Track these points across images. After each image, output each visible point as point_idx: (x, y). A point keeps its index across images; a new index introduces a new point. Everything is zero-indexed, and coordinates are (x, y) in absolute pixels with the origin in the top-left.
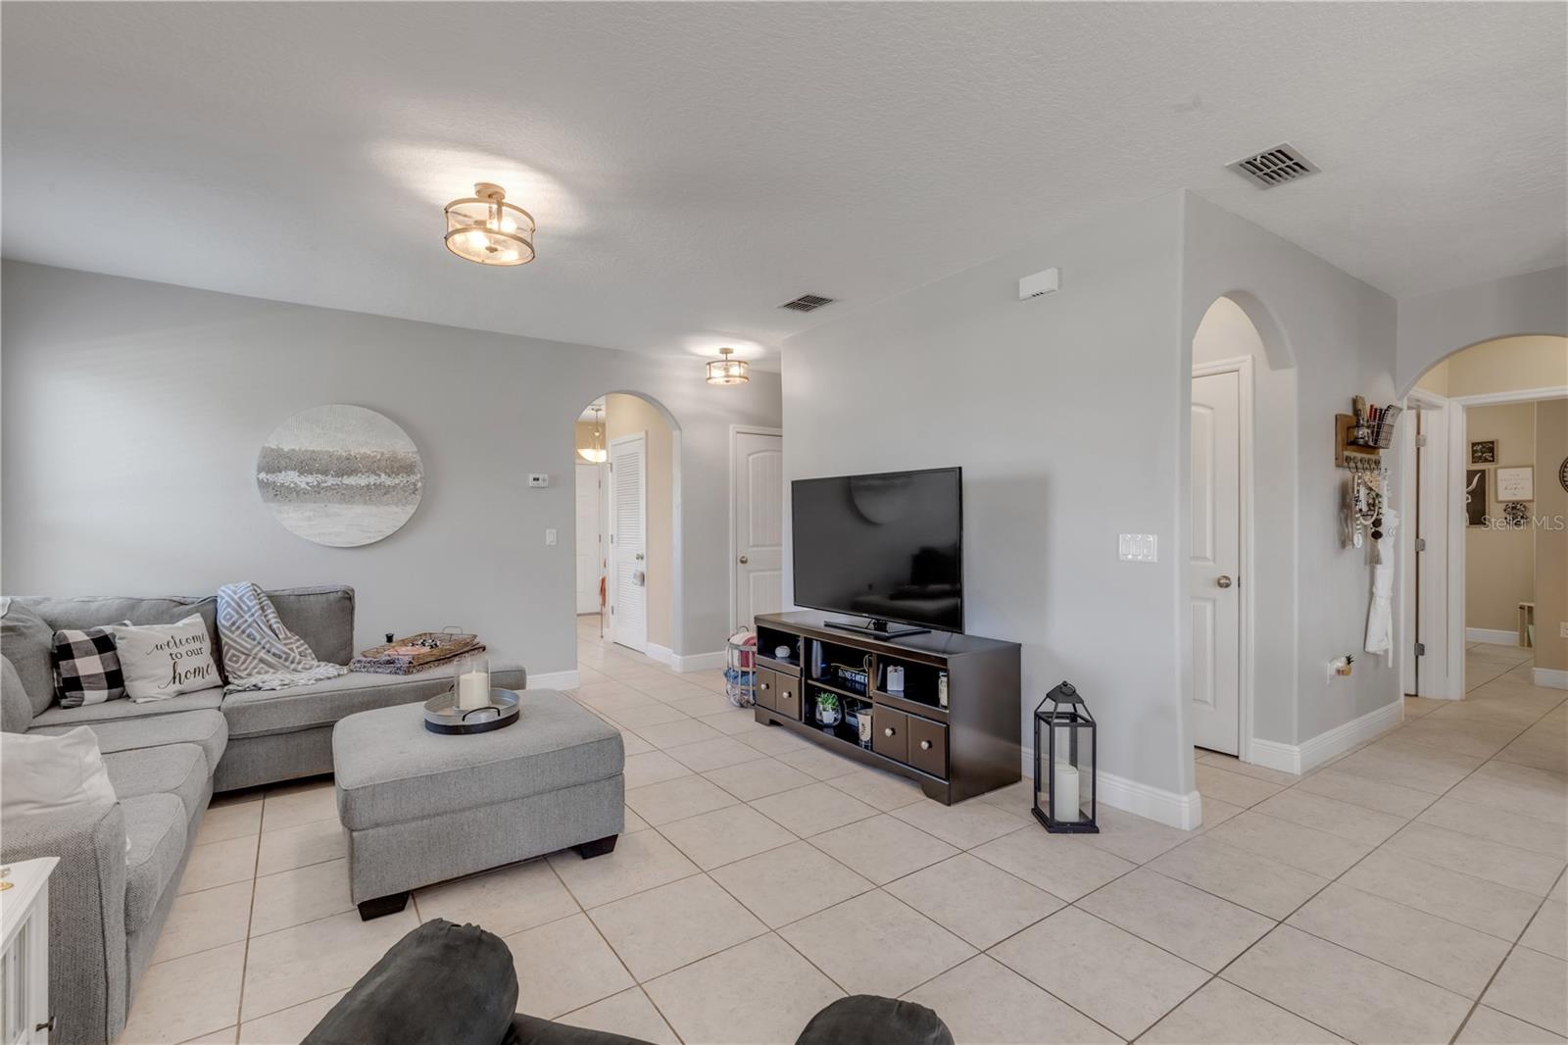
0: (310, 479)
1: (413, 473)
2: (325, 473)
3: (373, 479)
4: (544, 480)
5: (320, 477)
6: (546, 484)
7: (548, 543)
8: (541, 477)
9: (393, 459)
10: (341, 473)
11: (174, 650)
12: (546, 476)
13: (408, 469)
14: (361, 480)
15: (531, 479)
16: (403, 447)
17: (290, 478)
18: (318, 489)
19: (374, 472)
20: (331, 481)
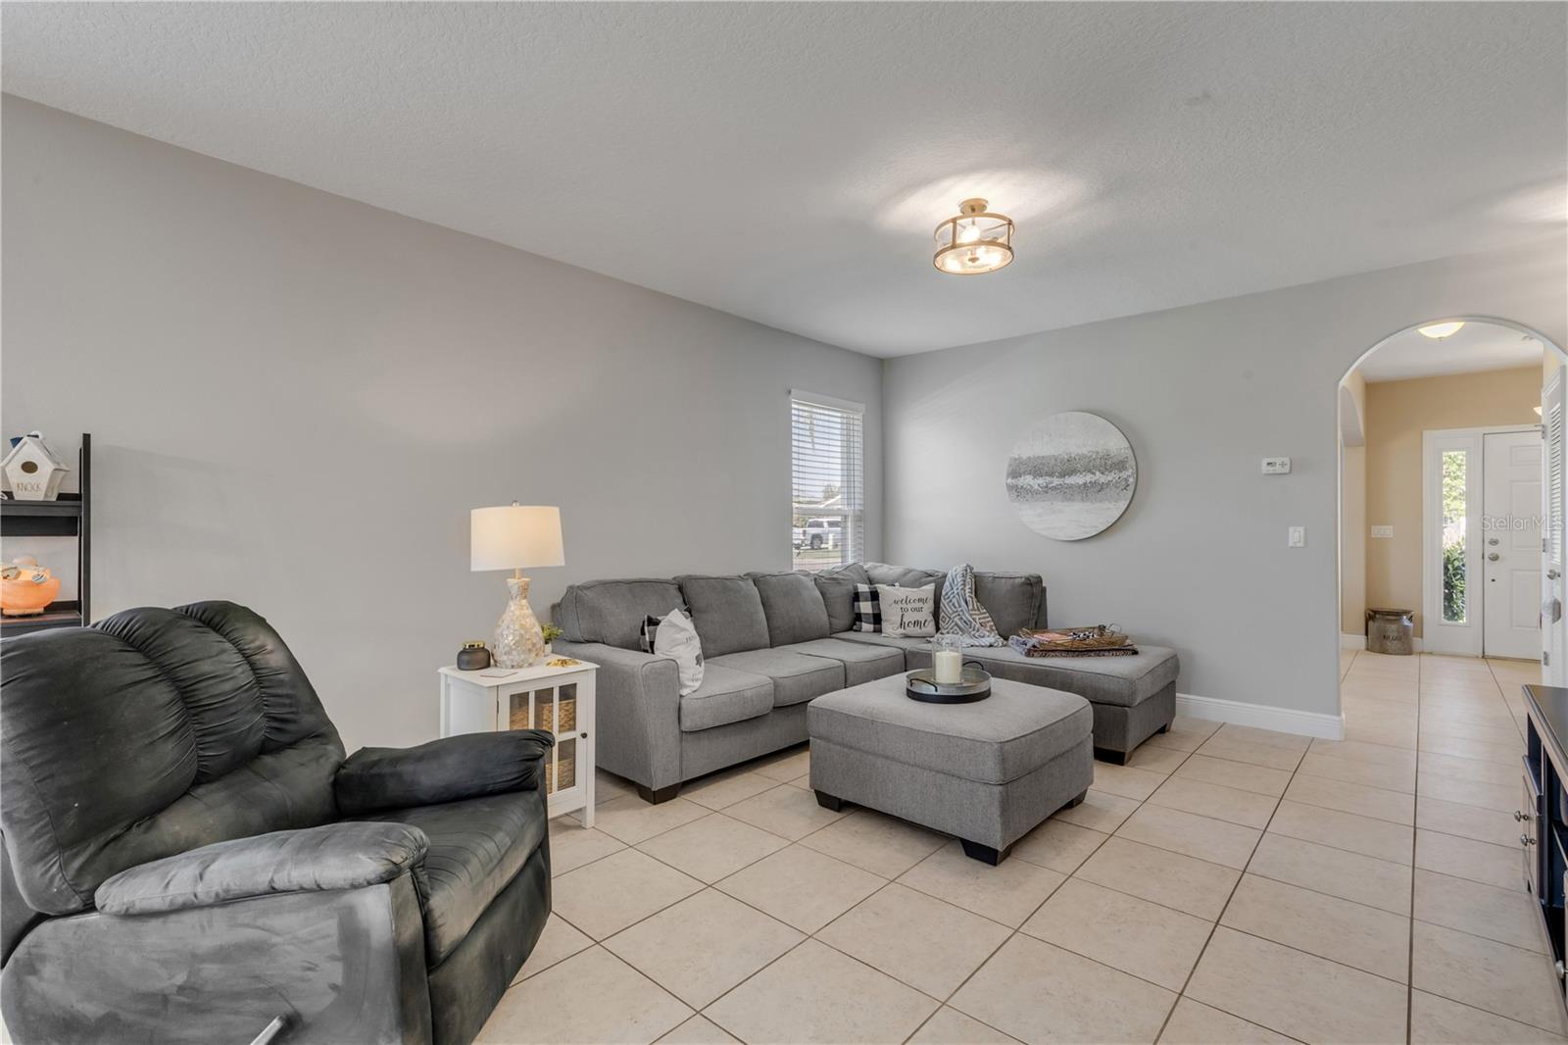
0: (1041, 481)
1: (1126, 469)
2: (1051, 475)
3: (1089, 478)
4: (1283, 465)
5: (1048, 479)
6: (1283, 470)
7: (1291, 544)
8: (1278, 460)
9: (1107, 456)
10: (1062, 475)
11: (904, 606)
12: (1286, 460)
13: (1121, 465)
14: (1078, 480)
15: (1264, 463)
16: (1115, 443)
17: (1027, 480)
18: (1046, 489)
19: (1090, 471)
20: (1056, 481)
